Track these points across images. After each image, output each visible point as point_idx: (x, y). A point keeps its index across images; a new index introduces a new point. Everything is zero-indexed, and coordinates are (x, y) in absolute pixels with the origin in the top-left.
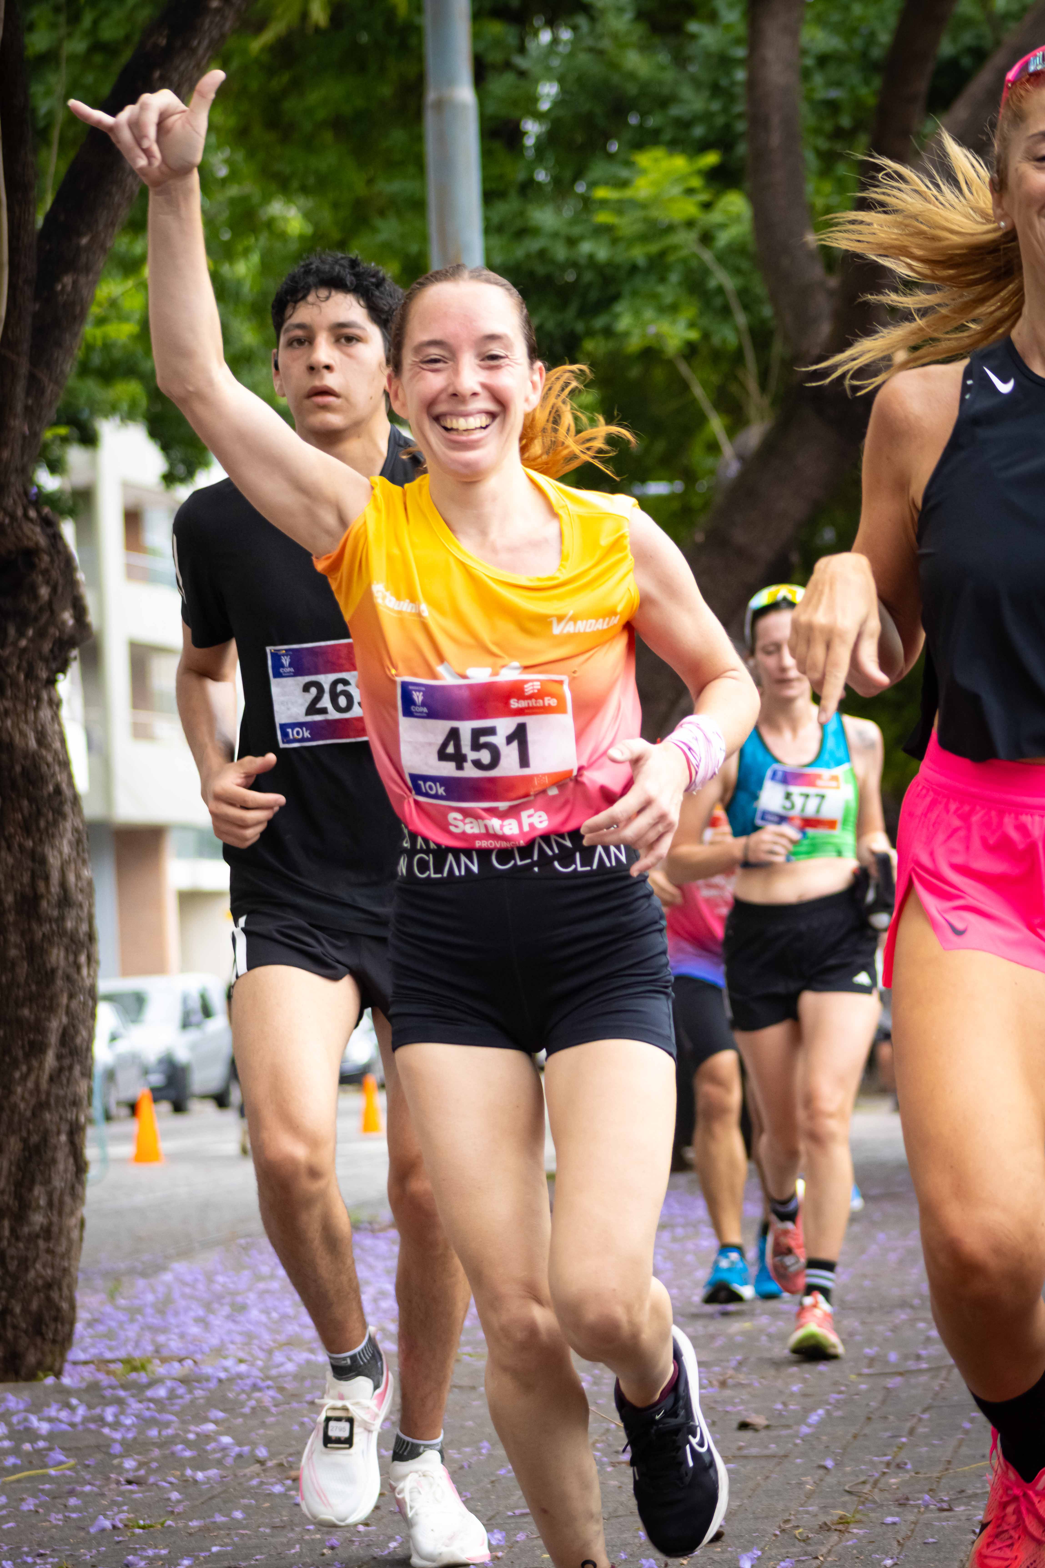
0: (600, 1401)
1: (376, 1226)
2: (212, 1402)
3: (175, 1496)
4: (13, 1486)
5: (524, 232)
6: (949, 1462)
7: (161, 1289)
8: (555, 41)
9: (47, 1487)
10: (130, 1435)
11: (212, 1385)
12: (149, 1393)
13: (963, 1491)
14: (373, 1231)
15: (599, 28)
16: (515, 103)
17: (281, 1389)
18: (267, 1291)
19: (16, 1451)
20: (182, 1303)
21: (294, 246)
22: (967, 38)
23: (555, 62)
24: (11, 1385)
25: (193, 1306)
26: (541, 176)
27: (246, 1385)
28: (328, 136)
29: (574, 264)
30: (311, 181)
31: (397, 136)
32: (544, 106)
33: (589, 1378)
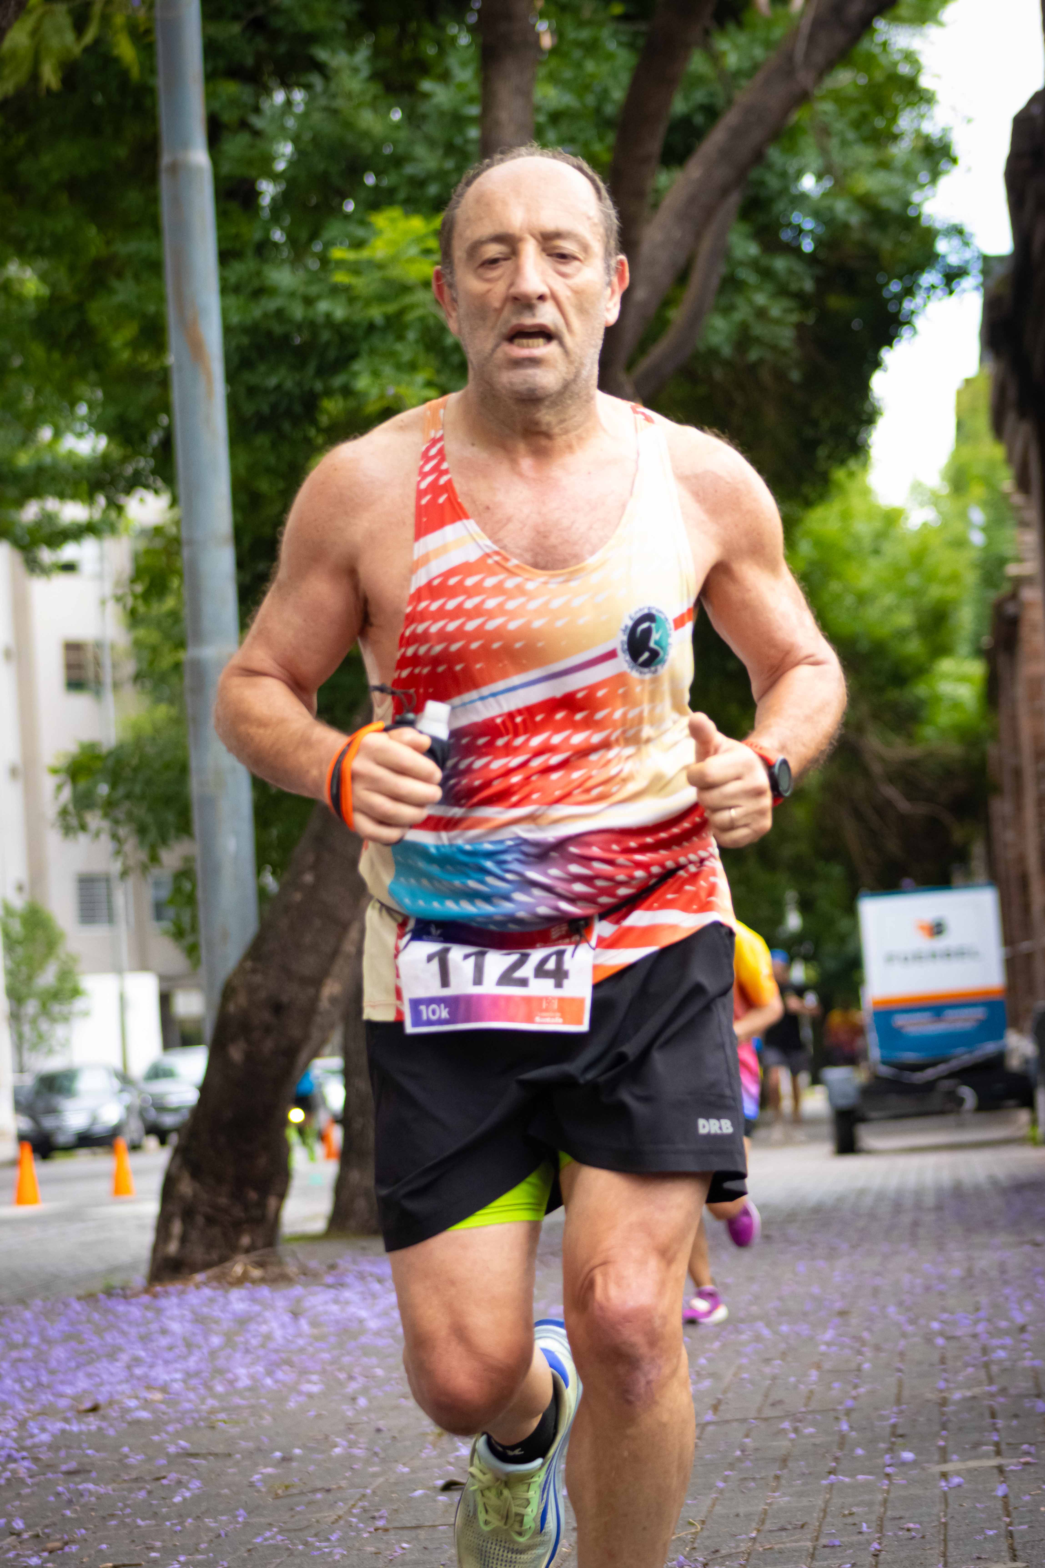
0: (355, 1466)
1: (128, 1292)
5: (260, 292)
6: (703, 1522)
8: (289, 103)
13: (717, 1551)
14: (125, 1297)
15: (333, 86)
16: (250, 163)
17: (36, 1460)
18: (20, 1360)
21: (31, 309)
22: (699, 96)
23: (291, 123)
26: (278, 235)
28: (63, 199)
29: (312, 325)
30: (47, 243)
31: (133, 198)
32: (281, 166)
33: (345, 1443)
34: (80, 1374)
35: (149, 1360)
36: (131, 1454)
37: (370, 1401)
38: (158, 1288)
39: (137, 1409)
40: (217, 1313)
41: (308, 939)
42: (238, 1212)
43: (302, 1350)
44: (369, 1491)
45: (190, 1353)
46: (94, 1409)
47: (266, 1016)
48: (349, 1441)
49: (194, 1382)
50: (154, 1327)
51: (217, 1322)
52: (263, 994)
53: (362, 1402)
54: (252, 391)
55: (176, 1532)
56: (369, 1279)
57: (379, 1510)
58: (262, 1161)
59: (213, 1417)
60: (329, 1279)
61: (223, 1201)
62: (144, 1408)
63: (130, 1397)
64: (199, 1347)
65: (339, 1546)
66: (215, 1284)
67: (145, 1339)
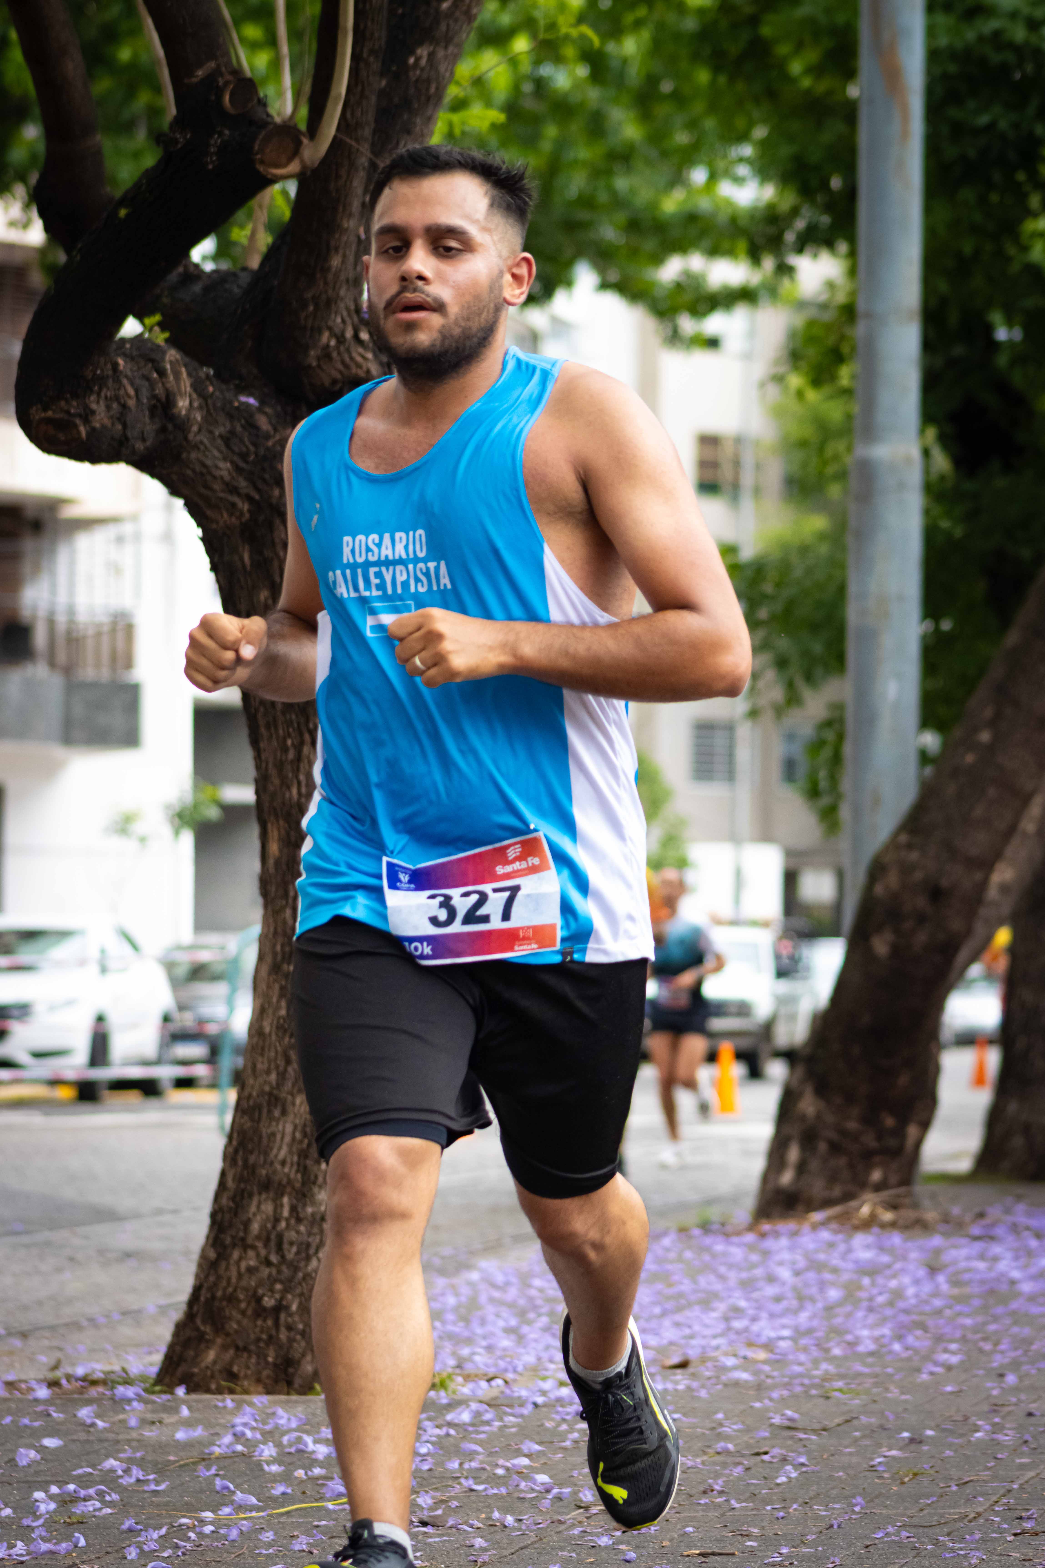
0: (1000, 1455)
1: (729, 1229)
2: (524, 1433)
3: (479, 1542)
4: (282, 1520)
7: (465, 1291)
9: (324, 1523)
10: (426, 1467)
11: (527, 1410)
12: (449, 1417)
14: (727, 1235)
19: (286, 1477)
20: (490, 1310)
24: (283, 1397)
25: (504, 1315)
27: (568, 1414)
33: (988, 1427)
34: (667, 1322)
35: (751, 1312)
36: (727, 1423)
37: (1021, 1378)
38: (766, 1227)
39: (735, 1368)
40: (836, 1261)
41: (978, 812)
42: (870, 1140)
43: (939, 1312)
44: (1015, 1486)
45: (801, 1308)
46: (683, 1365)
47: (921, 902)
48: (994, 1425)
49: (804, 1342)
50: (758, 1272)
51: (835, 1270)
52: (918, 876)
53: (1011, 1379)
54: (958, 130)
55: (778, 1518)
56: (1026, 1233)
57: (1028, 1510)
58: (903, 1080)
59: (827, 1384)
60: (976, 1230)
61: (852, 1125)
62: (745, 1370)
63: (726, 1354)
64: (813, 1300)
65: (977, 1549)
66: (834, 1225)
67: (748, 1285)
